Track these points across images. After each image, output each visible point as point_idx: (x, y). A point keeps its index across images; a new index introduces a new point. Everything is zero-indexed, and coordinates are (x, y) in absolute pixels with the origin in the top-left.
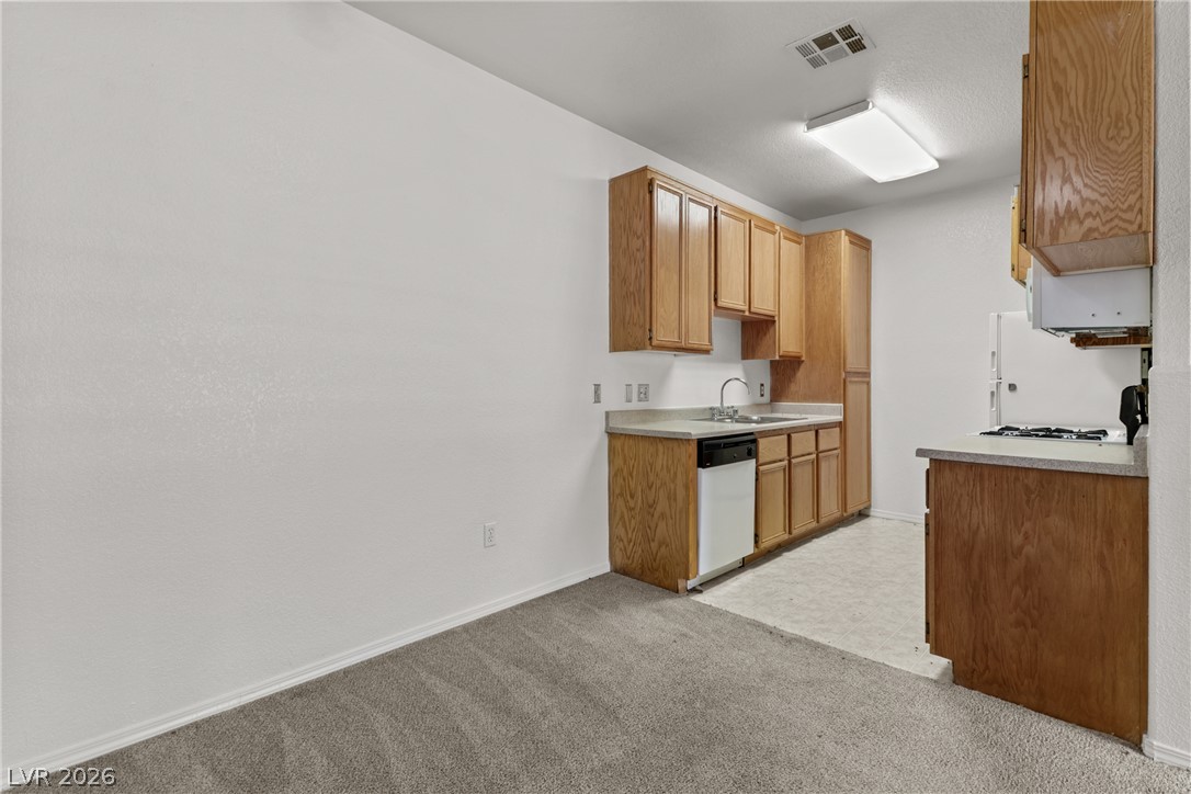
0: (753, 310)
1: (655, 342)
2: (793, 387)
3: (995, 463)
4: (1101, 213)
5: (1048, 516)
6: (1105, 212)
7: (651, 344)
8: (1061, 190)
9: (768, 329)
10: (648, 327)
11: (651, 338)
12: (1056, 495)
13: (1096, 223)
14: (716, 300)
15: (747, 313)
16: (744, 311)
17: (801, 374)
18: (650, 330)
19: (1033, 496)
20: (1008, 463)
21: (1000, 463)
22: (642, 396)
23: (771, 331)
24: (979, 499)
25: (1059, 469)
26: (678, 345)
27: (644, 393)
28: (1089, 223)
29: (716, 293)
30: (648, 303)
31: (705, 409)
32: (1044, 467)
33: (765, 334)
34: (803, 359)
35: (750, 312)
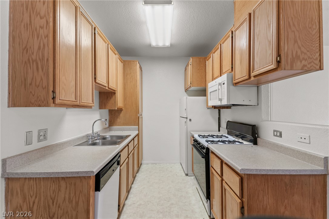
0: (109, 87)
1: (58, 101)
2: (119, 120)
3: (276, 173)
4: (307, 58)
5: (293, 196)
6: (309, 59)
7: (54, 103)
8: (294, 45)
9: (112, 96)
10: (51, 89)
11: (54, 98)
12: (296, 186)
13: (306, 63)
14: (95, 78)
15: (107, 88)
16: (106, 87)
17: (122, 115)
18: (54, 92)
19: (288, 187)
20: (281, 173)
21: (277, 173)
22: (42, 138)
23: (114, 97)
24: (267, 192)
25: (300, 174)
26: (75, 103)
27: (43, 135)
28: (304, 62)
29: (95, 74)
30: (51, 70)
31: (84, 137)
32: (294, 174)
33: (111, 98)
34: (123, 109)
35: (108, 87)
